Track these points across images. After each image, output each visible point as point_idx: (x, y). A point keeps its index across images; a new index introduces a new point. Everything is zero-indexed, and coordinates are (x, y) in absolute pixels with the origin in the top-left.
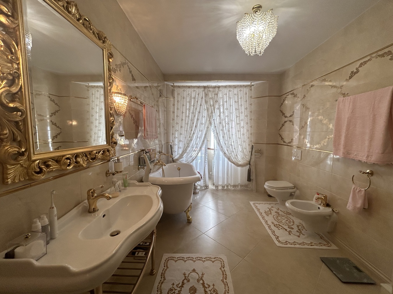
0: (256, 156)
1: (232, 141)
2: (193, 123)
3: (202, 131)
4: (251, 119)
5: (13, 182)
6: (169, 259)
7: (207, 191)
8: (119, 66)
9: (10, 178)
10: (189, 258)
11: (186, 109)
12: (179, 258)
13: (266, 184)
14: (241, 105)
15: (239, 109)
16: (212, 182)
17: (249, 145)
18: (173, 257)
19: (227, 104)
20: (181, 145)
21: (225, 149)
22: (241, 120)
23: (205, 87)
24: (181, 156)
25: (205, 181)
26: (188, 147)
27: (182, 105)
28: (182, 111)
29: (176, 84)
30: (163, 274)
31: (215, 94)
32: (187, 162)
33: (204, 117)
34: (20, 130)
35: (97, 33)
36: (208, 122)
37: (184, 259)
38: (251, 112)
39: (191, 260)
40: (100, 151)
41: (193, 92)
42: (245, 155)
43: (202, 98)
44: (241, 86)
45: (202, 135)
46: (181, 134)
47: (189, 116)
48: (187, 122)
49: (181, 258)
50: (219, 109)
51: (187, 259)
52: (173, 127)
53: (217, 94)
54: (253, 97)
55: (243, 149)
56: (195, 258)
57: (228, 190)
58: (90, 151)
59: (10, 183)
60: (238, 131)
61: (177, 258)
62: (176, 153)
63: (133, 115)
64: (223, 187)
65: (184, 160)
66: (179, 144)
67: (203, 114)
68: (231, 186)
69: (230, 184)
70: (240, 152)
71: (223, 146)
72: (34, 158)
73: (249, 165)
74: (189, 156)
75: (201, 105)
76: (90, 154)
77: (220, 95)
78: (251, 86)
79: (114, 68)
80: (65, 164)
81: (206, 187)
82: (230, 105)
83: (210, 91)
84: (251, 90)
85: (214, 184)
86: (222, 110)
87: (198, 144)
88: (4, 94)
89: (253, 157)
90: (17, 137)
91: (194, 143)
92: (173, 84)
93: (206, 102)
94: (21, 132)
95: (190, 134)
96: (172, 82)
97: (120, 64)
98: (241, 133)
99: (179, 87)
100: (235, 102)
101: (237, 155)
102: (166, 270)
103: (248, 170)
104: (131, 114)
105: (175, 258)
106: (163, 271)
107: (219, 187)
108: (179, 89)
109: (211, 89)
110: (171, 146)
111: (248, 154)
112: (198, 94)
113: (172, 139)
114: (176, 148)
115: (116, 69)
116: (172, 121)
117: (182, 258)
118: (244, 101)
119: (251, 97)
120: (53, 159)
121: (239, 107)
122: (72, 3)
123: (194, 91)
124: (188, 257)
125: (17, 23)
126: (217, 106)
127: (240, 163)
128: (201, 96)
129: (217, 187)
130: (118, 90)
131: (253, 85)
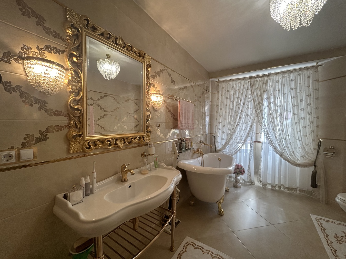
0: (325, 155)
1: (287, 135)
2: (237, 115)
3: (247, 123)
4: (317, 108)
5: (73, 152)
6: (189, 243)
7: (251, 187)
8: (158, 73)
9: (71, 150)
10: (209, 252)
11: (230, 102)
12: (199, 247)
13: (339, 196)
14: (301, 92)
15: (297, 97)
16: (259, 179)
17: (314, 140)
18: (194, 244)
19: (279, 93)
20: (225, 136)
21: (277, 144)
22: (301, 110)
23: (250, 78)
24: (224, 147)
25: (250, 176)
26: (231, 138)
27: (226, 98)
28: (225, 104)
29: (221, 79)
30: (180, 255)
31: (263, 84)
32: (229, 154)
33: (250, 108)
34: (80, 122)
35: (138, 53)
36: (254, 113)
37: (203, 250)
38: (317, 99)
39: (210, 254)
40: (136, 137)
41: (237, 84)
42: (308, 154)
43: (248, 89)
44: (300, 69)
45: (246, 127)
46: (225, 126)
47: (233, 109)
48: (230, 114)
49: (200, 247)
50: (269, 99)
51: (206, 251)
52: (217, 119)
53: (266, 83)
54: (319, 81)
55: (303, 145)
56: (215, 255)
57: (279, 192)
58: (127, 137)
59: (71, 152)
60: (296, 123)
61: (197, 246)
62: (219, 144)
63: (171, 110)
64: (273, 187)
65: (227, 151)
66: (222, 135)
67: (248, 105)
68: (285, 188)
69: (283, 185)
70: (300, 148)
71: (274, 141)
72: (86, 139)
73: (314, 167)
74: (232, 148)
75: (246, 96)
76: (127, 139)
77: (270, 83)
78: (317, 67)
79: (154, 75)
80: (107, 144)
81: (251, 183)
82: (284, 93)
83: (257, 81)
84: (317, 71)
85: (261, 181)
86: (272, 100)
87: (243, 136)
88: (72, 101)
89: (321, 156)
90: (78, 126)
91: (238, 135)
92: (218, 79)
93: (252, 93)
94: (80, 123)
95: (234, 126)
96: (217, 78)
97: (159, 71)
98: (300, 126)
99: (223, 81)
100: (291, 89)
101: (293, 152)
102: (184, 252)
103: (313, 172)
104: (168, 109)
105: (196, 245)
106: (181, 252)
107: (267, 185)
108: (223, 84)
109: (258, 79)
110: (214, 137)
111: (312, 152)
112: (244, 86)
113: (216, 130)
114: (219, 139)
115: (155, 75)
116: (216, 114)
117: (202, 248)
118: (305, 87)
119: (317, 80)
120: (99, 140)
121: (297, 95)
122: (119, 38)
123: (239, 83)
124: (208, 249)
125: (81, 60)
126: (266, 96)
127: (299, 162)
128: (246, 87)
129: (265, 185)
130: (156, 91)
131: (320, 65)
